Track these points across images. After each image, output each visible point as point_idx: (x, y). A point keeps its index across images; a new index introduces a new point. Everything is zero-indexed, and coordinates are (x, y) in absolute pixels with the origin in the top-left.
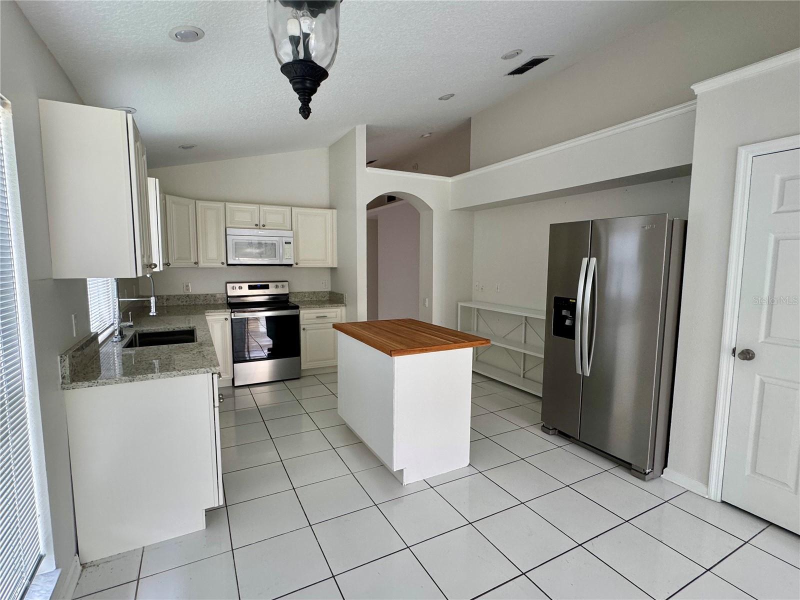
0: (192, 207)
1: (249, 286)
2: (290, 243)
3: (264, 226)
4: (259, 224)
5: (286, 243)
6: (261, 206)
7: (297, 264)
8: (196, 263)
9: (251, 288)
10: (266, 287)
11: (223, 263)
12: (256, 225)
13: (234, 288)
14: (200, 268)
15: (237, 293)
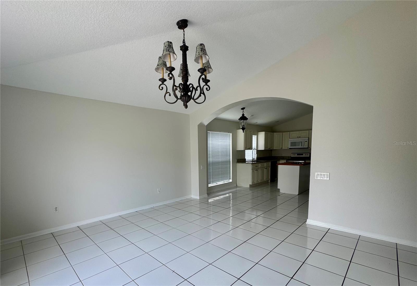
2: (307, 141)
3: (300, 137)
5: (306, 141)
9: (298, 155)
10: (302, 155)
11: (288, 148)
12: (298, 137)
13: (293, 155)
14: (283, 149)
15: (294, 156)
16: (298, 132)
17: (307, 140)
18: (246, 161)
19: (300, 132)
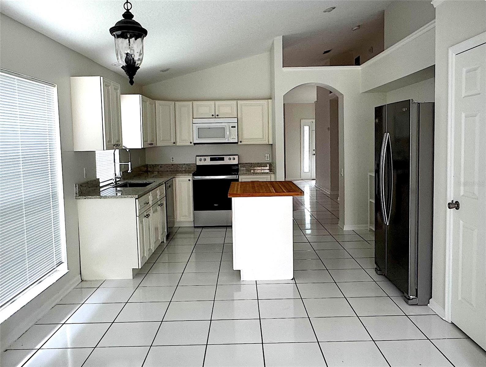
0: (172, 107)
1: (210, 158)
2: (235, 127)
3: (217, 115)
4: (214, 114)
5: (232, 127)
6: (216, 102)
7: (241, 142)
8: (174, 143)
9: (212, 159)
10: (222, 159)
11: (191, 143)
12: (213, 115)
13: (201, 160)
14: (177, 146)
15: (203, 163)
16: (212, 103)
17: (236, 125)
18: (101, 185)
19: (218, 103)
